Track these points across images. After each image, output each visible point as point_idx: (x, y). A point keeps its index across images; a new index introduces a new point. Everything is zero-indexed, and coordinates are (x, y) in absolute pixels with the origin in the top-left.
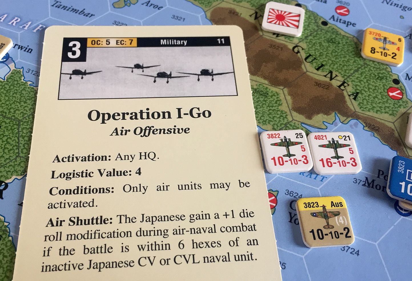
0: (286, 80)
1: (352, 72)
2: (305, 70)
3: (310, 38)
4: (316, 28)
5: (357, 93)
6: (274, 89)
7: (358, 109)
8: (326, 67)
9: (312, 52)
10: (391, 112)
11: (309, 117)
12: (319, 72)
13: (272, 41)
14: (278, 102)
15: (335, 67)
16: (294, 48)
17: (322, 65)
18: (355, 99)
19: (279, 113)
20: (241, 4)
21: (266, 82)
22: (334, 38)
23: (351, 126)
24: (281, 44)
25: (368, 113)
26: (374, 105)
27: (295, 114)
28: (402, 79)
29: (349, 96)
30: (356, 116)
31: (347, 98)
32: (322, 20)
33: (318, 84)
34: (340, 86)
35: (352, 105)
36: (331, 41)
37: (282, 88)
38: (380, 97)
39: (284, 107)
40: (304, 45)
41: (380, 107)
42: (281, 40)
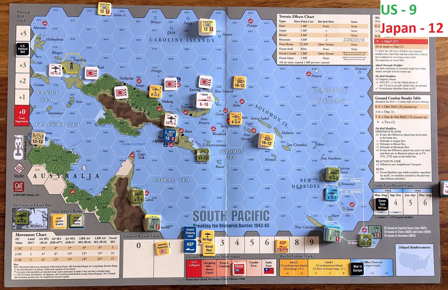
0: (128, 116)
1: (146, 106)
2: (132, 110)
3: (131, 96)
4: (132, 92)
5: (149, 113)
6: (125, 120)
7: (150, 119)
8: (138, 107)
9: (133, 103)
10: (159, 116)
11: (137, 126)
12: (137, 109)
13: (120, 102)
14: (128, 125)
15: (141, 105)
16: (127, 103)
17: (137, 106)
18: (148, 115)
19: (129, 128)
20: (106, 90)
21: (122, 119)
22: (139, 94)
23: (149, 125)
24: (123, 103)
25: (153, 119)
26: (154, 116)
27: (133, 127)
28: (161, 103)
29: (147, 115)
30: (150, 121)
31: (146, 116)
32: (134, 87)
33: (137, 114)
34: (143, 113)
35: (148, 118)
36: (138, 96)
37: (127, 119)
38: (155, 112)
39: (130, 126)
40: (130, 100)
41: (156, 116)
42: (123, 101)
